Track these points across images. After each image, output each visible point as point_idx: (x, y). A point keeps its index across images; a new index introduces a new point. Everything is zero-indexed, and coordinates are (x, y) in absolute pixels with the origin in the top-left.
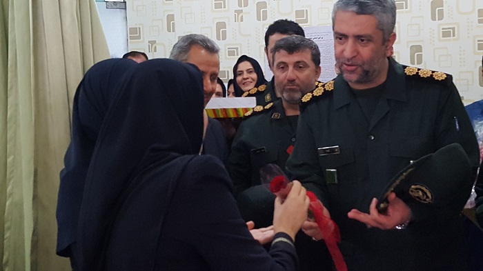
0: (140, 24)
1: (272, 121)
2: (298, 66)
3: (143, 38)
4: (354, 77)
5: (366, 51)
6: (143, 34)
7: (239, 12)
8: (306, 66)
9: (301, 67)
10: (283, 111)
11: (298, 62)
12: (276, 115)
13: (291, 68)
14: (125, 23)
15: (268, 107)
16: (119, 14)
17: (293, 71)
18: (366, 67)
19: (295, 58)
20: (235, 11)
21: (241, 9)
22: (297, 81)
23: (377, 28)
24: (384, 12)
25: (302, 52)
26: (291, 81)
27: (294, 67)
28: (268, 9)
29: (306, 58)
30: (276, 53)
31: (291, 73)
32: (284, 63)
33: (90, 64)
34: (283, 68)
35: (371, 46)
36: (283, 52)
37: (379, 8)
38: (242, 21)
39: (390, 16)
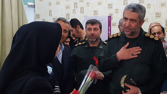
0: (39, 13)
1: (85, 48)
2: (95, 29)
3: (41, 18)
4: (128, 33)
5: (133, 25)
6: (41, 17)
7: (74, 10)
8: (98, 29)
9: (95, 30)
10: (89, 45)
11: (95, 28)
12: (86, 46)
13: (92, 30)
14: (34, 12)
15: (83, 43)
16: (32, 9)
17: (93, 31)
18: (133, 30)
19: (94, 26)
20: (73, 10)
21: (75, 9)
22: (95, 35)
23: (139, 17)
24: (142, 12)
25: (96, 25)
26: (93, 35)
27: (94, 30)
28: (84, 10)
29: (98, 27)
30: (87, 25)
31: (92, 32)
32: (90, 28)
33: (21, 25)
34: (89, 30)
35: (136, 23)
36: (90, 25)
37: (140, 11)
38: (75, 13)
39: (143, 14)
